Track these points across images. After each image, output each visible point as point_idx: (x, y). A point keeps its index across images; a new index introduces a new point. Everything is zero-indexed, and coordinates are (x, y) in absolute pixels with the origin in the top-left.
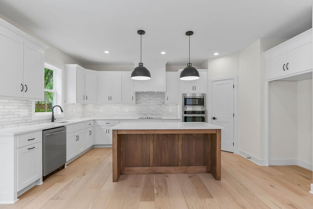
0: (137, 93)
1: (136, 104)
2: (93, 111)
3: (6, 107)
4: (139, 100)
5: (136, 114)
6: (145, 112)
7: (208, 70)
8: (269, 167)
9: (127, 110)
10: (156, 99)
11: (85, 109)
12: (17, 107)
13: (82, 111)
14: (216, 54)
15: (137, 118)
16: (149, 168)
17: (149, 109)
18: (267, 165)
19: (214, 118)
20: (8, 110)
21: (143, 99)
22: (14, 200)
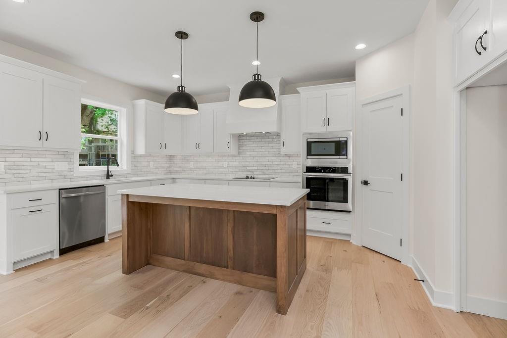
0: (240, 137)
1: (239, 154)
2: (182, 165)
3: (33, 159)
4: (244, 148)
5: (238, 170)
6: (251, 168)
7: (355, 83)
8: (459, 315)
9: (225, 164)
10: (270, 145)
11: (172, 163)
12: (51, 160)
13: (168, 165)
14: (361, 46)
15: (229, 177)
16: (183, 262)
17: (258, 163)
18: (455, 308)
19: (366, 183)
20: (36, 164)
21: (249, 145)
22: (7, 271)
